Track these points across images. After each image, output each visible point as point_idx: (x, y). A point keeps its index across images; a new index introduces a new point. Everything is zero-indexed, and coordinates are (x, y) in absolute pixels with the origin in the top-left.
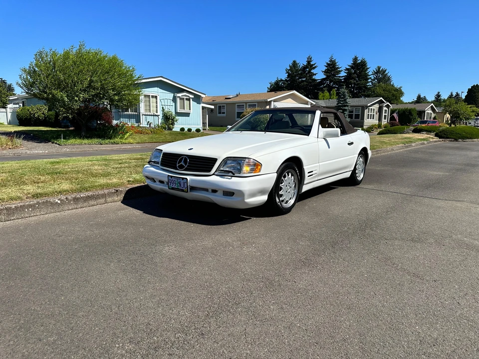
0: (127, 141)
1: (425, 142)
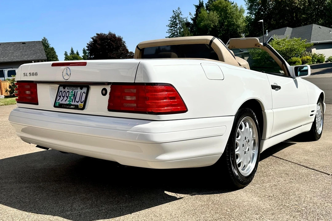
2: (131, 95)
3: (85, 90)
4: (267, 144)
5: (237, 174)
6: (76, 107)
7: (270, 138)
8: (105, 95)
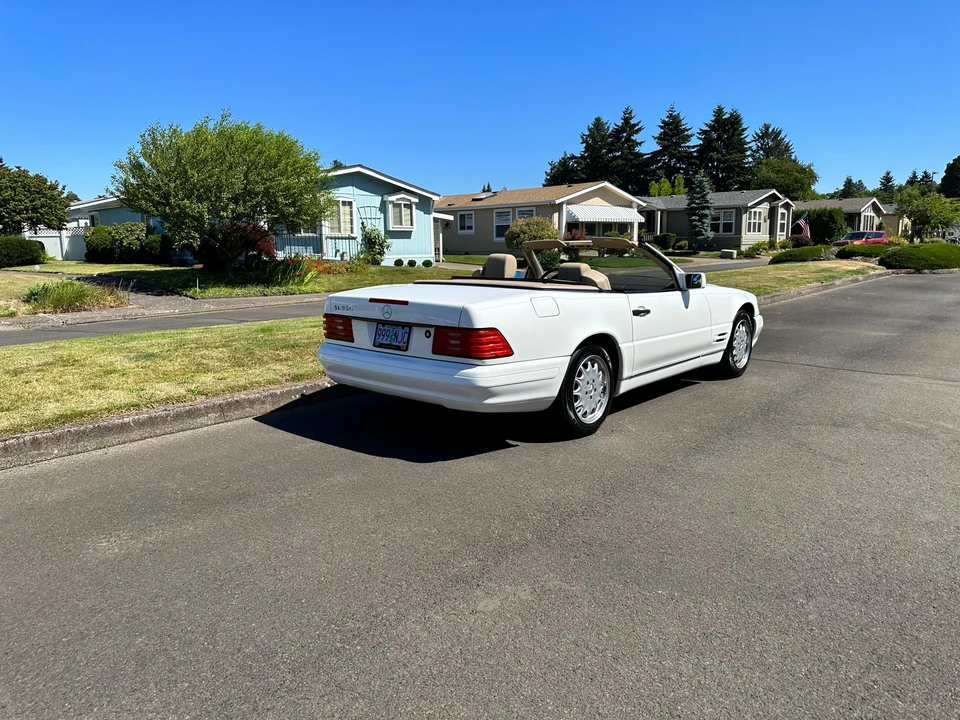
0: (308, 288)
1: (860, 277)
2: (455, 338)
3: (407, 329)
4: (625, 387)
5: (573, 417)
6: (398, 348)
7: (631, 377)
8: (428, 337)
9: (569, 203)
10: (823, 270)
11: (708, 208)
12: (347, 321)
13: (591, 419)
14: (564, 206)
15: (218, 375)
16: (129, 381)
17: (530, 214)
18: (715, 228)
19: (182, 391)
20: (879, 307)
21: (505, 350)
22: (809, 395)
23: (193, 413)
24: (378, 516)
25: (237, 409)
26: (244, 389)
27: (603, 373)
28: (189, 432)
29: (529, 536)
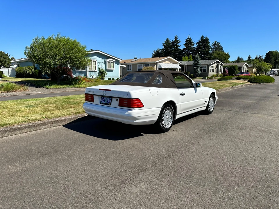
0: (82, 86)
1: (243, 85)
2: (126, 102)
3: (111, 99)
4: (178, 117)
5: (162, 126)
6: (108, 104)
7: (179, 114)
8: (117, 101)
9: (159, 62)
10: (233, 83)
11: (199, 65)
12: (92, 96)
13: (167, 127)
14: (158, 63)
15: (52, 112)
16: (24, 114)
17: (148, 65)
18: (201, 70)
19: (40, 117)
20: (250, 94)
21: (142, 106)
22: (232, 120)
23: (43, 124)
24: (100, 159)
25: (57, 123)
26: (60, 117)
27: (171, 113)
28: (42, 130)
29: (148, 165)
